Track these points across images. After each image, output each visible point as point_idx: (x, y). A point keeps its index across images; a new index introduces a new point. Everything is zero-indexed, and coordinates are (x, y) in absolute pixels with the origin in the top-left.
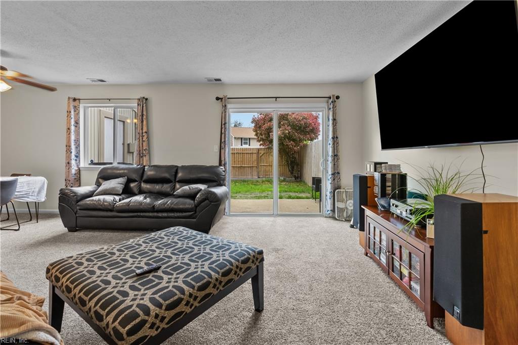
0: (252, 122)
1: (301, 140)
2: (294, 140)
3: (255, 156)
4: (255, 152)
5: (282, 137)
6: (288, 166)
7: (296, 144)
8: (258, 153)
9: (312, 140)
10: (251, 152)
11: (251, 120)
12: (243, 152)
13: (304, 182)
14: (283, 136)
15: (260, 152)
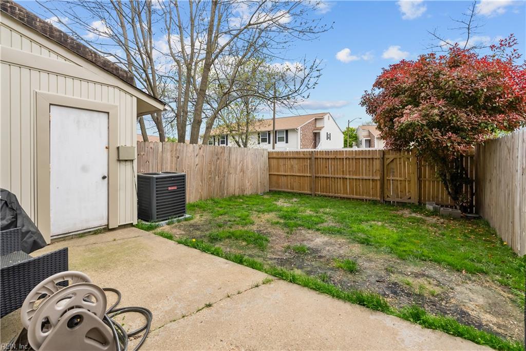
0: (363, 104)
1: (477, 129)
2: (457, 130)
3: (377, 164)
4: (378, 156)
5: (423, 125)
6: (445, 184)
7: (463, 138)
8: (383, 158)
9: (511, 127)
10: (370, 157)
11: (360, 100)
12: (357, 157)
13: (487, 224)
14: (424, 122)
15: (386, 156)
